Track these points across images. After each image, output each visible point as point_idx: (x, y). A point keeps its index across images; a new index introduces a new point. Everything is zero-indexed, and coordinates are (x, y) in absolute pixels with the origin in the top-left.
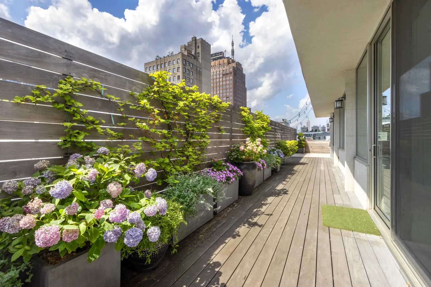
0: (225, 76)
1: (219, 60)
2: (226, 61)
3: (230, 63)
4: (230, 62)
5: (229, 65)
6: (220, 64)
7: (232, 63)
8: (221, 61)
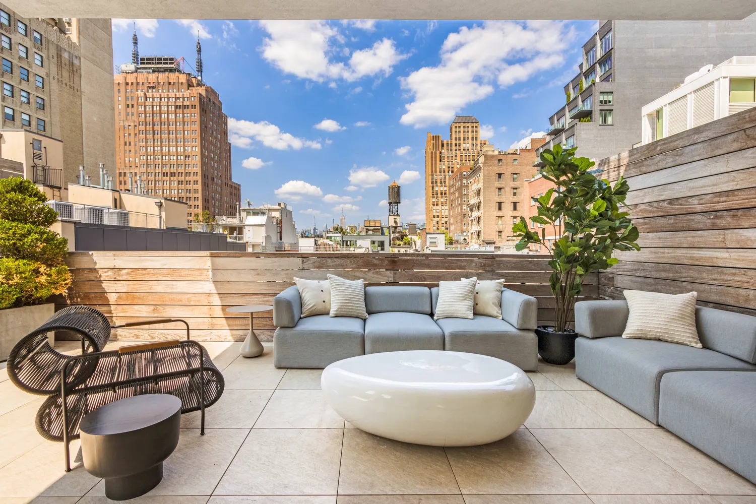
0: (181, 110)
1: (167, 73)
2: (183, 78)
3: (194, 87)
4: (192, 83)
5: (190, 88)
6: (170, 84)
7: (197, 87)
8: (173, 77)
